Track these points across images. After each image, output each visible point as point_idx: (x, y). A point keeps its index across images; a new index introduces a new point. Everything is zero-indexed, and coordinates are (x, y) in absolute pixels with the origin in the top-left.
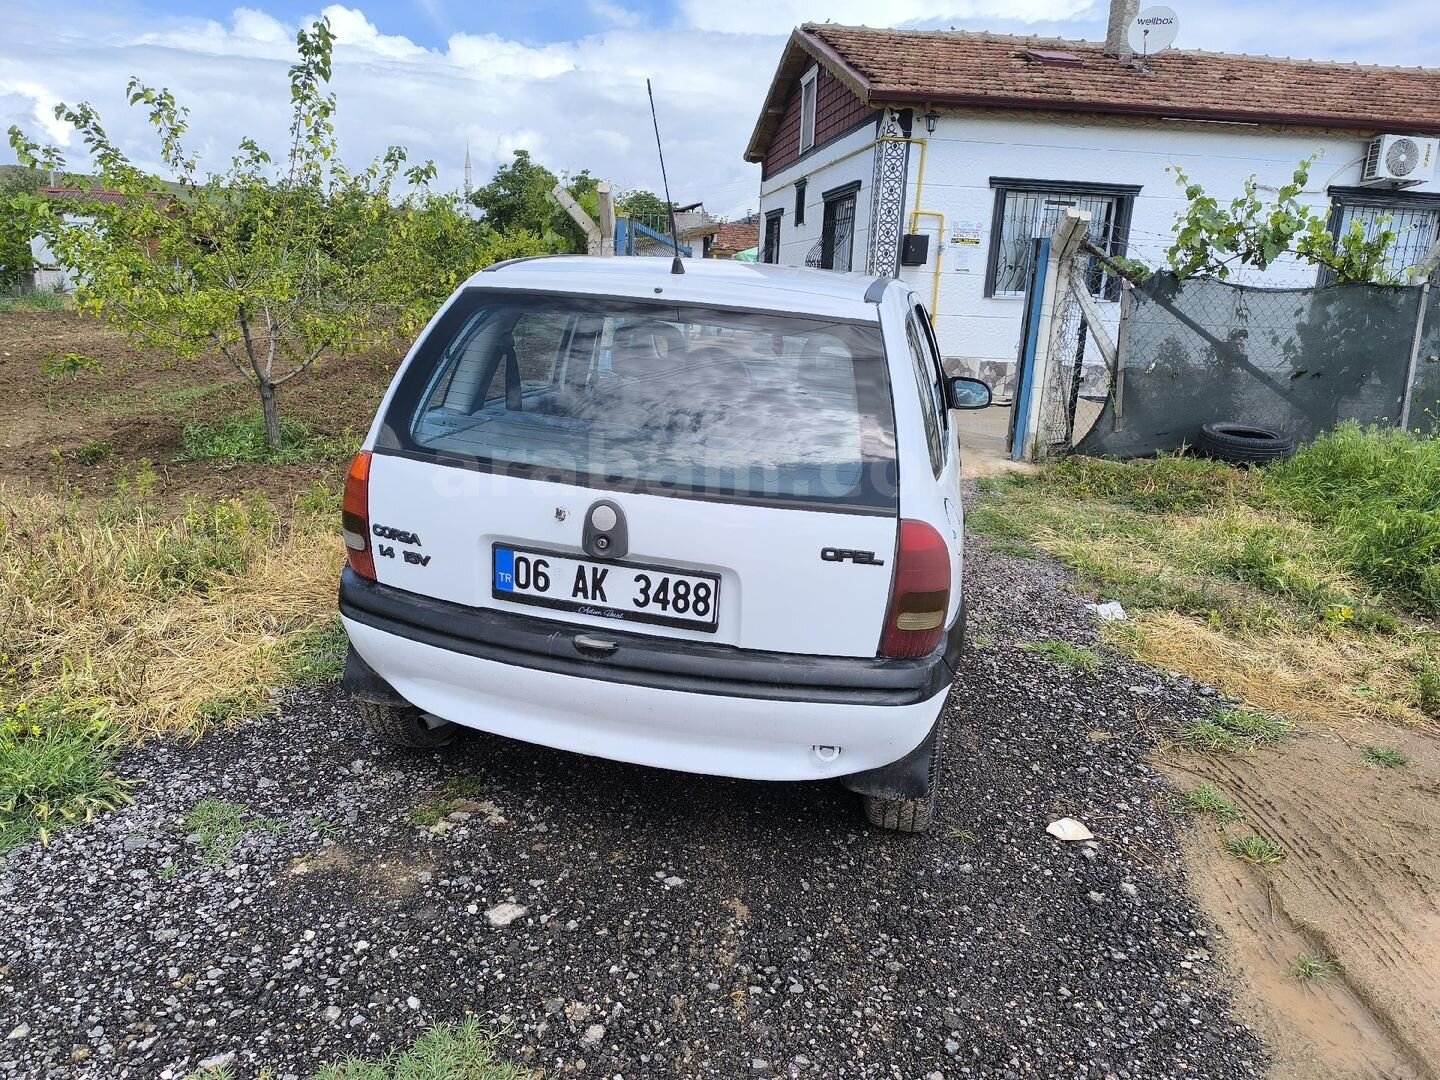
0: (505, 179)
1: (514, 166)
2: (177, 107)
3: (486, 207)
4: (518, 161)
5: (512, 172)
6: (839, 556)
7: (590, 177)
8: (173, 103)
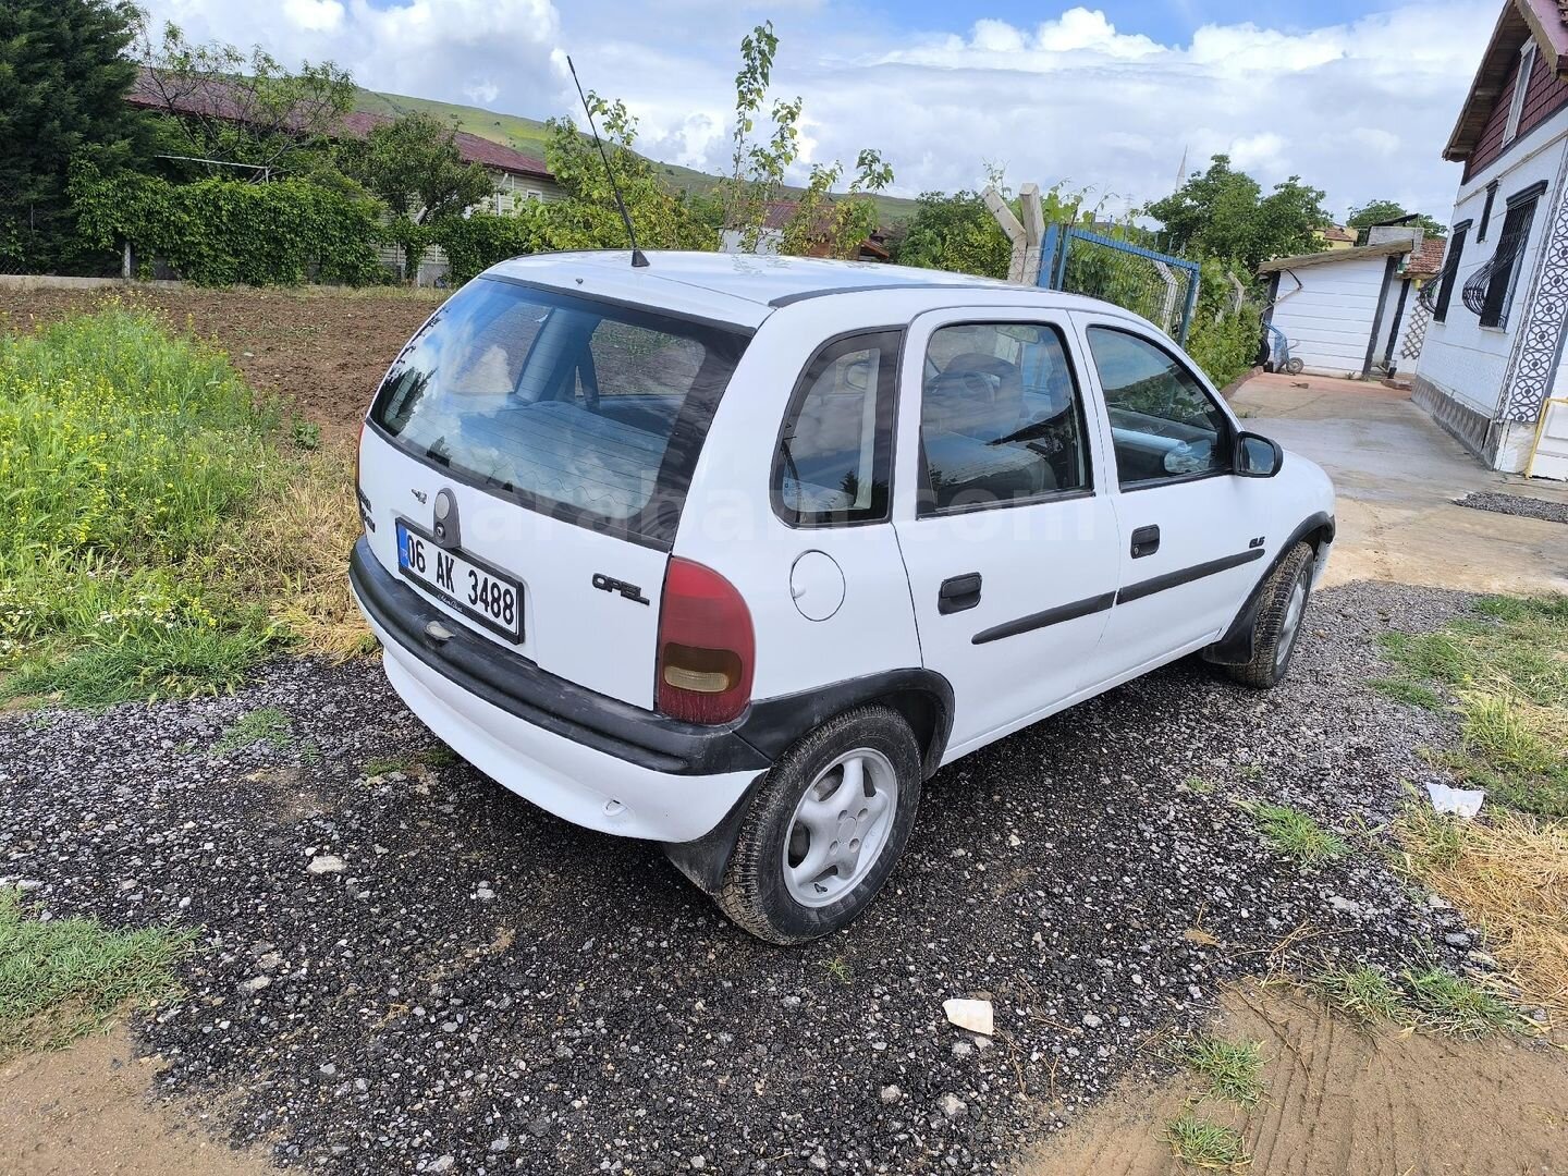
0: (1196, 188)
1: (1209, 173)
2: (628, 117)
3: (1166, 220)
4: (1214, 168)
5: (1207, 180)
6: (609, 585)
7: (1300, 184)
8: (625, 113)
